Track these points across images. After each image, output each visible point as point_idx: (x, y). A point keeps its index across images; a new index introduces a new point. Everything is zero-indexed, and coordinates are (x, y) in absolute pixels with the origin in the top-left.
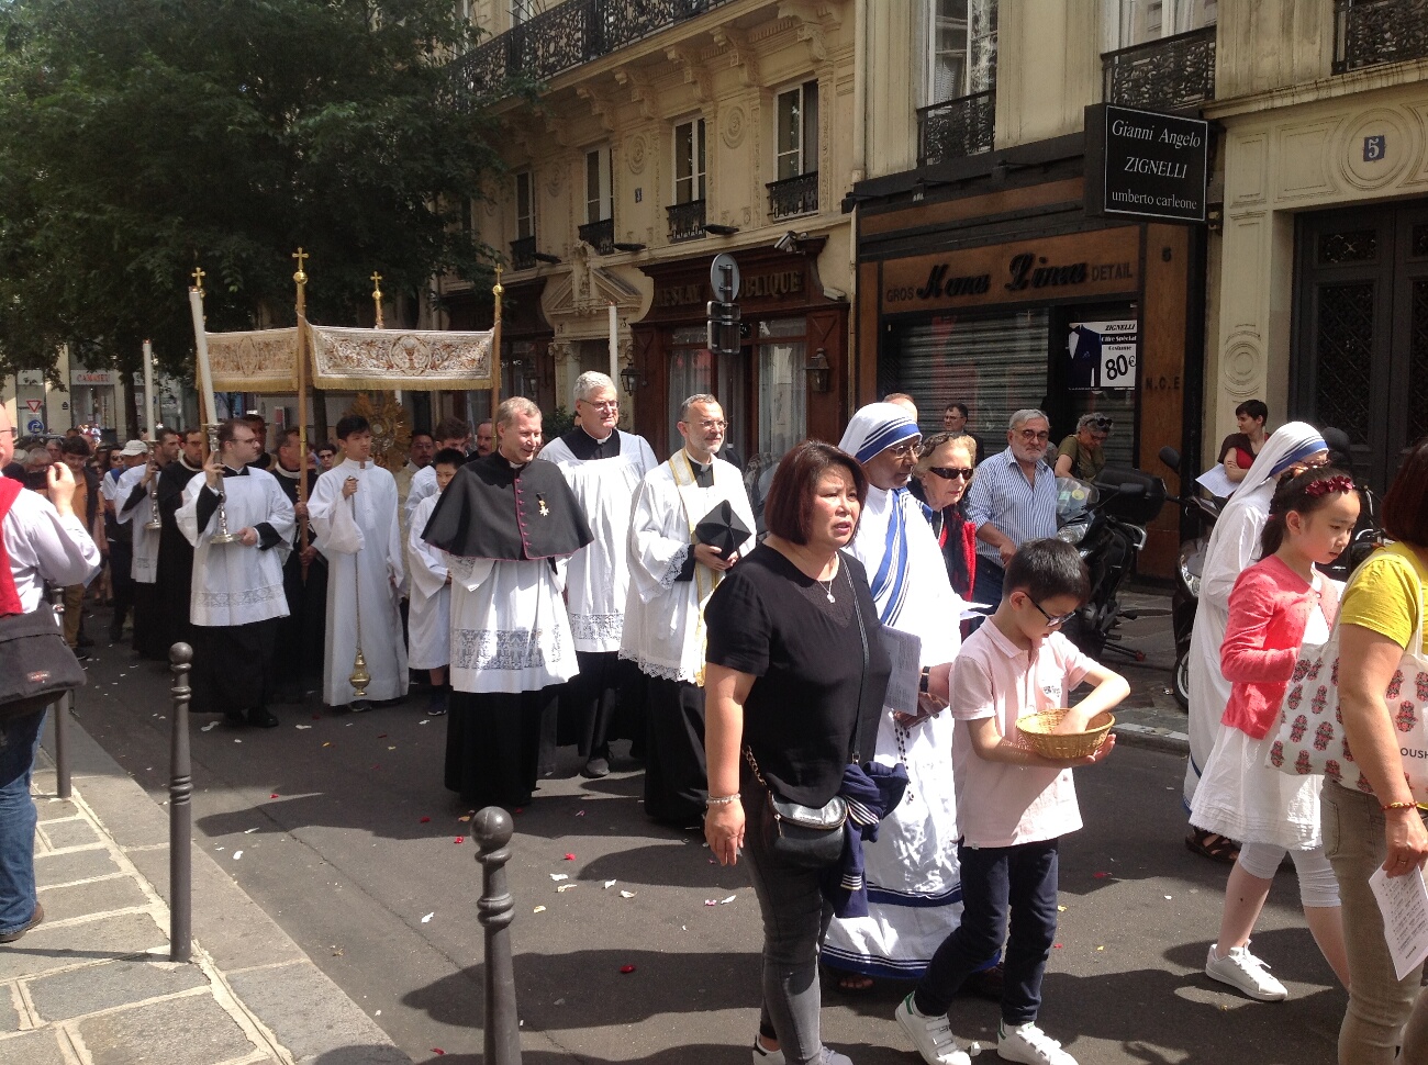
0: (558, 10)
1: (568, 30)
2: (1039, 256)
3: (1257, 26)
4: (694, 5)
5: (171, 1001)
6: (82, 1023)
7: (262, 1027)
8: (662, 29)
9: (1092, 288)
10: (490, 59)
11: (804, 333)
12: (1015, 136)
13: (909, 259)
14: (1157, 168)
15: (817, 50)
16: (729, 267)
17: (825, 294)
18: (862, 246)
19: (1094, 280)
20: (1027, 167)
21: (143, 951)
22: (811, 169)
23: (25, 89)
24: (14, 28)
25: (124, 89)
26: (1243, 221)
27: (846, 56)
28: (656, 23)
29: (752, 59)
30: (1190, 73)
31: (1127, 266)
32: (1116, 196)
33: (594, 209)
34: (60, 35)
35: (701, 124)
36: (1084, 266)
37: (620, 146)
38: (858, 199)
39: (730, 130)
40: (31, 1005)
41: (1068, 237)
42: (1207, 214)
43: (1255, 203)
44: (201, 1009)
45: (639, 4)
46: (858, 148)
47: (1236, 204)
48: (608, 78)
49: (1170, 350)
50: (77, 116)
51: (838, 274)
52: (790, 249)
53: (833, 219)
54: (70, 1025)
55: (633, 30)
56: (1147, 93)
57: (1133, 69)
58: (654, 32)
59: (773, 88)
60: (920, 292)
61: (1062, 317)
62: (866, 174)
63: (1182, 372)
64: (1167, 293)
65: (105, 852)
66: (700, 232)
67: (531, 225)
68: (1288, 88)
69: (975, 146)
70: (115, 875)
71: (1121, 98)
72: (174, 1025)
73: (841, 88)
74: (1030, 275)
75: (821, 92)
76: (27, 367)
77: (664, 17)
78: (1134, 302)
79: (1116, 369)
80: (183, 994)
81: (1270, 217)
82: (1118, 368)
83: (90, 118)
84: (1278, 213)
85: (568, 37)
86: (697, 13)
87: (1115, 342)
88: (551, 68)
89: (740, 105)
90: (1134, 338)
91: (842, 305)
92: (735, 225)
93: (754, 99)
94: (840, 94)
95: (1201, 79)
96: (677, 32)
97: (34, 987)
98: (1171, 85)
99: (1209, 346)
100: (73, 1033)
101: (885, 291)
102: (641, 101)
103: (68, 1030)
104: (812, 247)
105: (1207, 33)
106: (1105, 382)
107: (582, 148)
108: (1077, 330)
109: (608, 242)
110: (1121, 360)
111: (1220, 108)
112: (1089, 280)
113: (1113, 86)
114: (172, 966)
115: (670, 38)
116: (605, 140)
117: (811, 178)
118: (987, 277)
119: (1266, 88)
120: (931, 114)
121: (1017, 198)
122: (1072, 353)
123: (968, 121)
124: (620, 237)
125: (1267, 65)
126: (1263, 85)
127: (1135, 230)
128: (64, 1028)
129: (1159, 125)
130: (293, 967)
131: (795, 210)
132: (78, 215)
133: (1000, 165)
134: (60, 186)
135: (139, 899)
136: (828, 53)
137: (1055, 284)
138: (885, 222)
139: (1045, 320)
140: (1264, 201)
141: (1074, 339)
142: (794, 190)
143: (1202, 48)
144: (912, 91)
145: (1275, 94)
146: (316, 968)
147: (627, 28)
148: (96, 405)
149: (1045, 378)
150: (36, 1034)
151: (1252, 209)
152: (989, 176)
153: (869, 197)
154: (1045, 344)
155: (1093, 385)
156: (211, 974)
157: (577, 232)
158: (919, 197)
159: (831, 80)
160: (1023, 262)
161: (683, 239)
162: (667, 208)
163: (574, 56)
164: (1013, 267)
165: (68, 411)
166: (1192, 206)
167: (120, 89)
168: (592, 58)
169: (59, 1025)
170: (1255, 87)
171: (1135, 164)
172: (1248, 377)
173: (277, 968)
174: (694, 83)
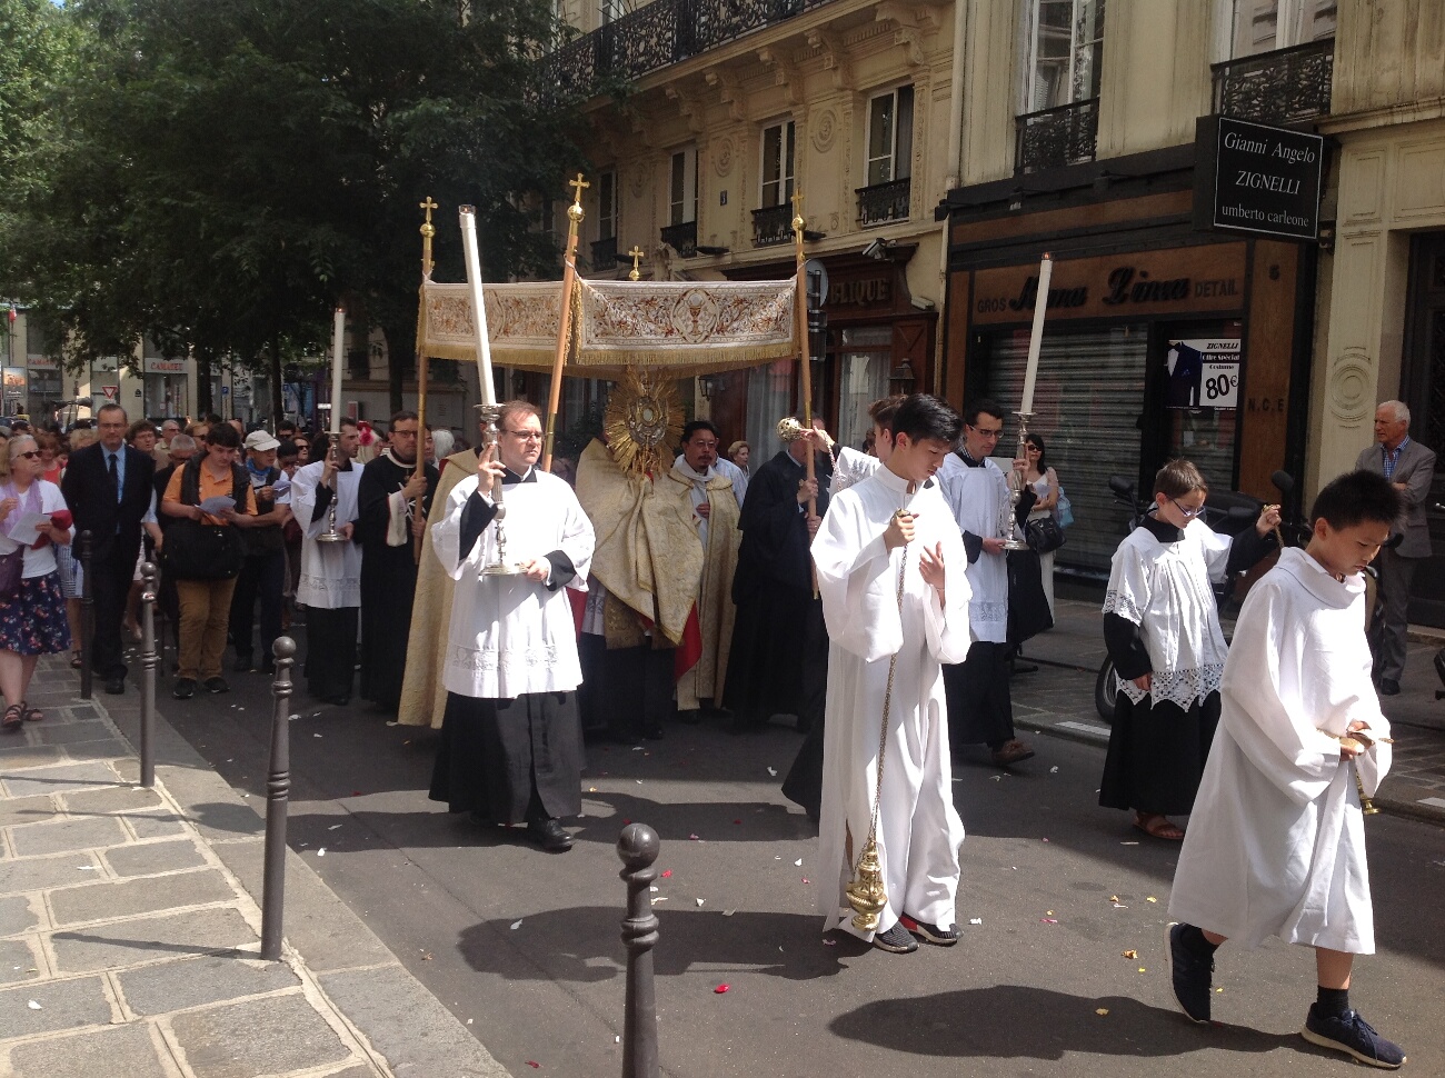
0: (649, 9)
1: (659, 29)
2: (1139, 270)
3: (1378, 40)
4: (789, 6)
5: (263, 1000)
6: (174, 1019)
7: (356, 1032)
8: (754, 31)
9: (1195, 305)
10: (578, 57)
11: (888, 342)
12: (1118, 146)
13: (1002, 270)
14: (1269, 183)
15: (914, 53)
16: (818, 273)
17: (913, 302)
18: (953, 255)
19: (1197, 295)
20: (1131, 178)
21: (232, 948)
22: (903, 175)
23: (117, 75)
24: (108, 14)
25: (216, 77)
26: (1356, 241)
27: (943, 61)
28: (749, 23)
29: (846, 62)
30: (1305, 86)
31: (1232, 282)
32: (1226, 211)
33: (677, 211)
34: (153, 22)
35: (791, 126)
36: (1187, 281)
37: (707, 147)
38: (952, 207)
39: (820, 134)
40: (123, 998)
41: (1171, 252)
42: (1319, 234)
43: (1369, 222)
44: (294, 1010)
45: (733, 5)
46: (953, 154)
47: (1349, 223)
48: (698, 78)
49: (1275, 369)
50: (170, 102)
51: (927, 283)
52: (878, 256)
53: (922, 227)
54: (163, 1020)
55: (725, 31)
56: (1257, 105)
57: (1245, 80)
58: (747, 33)
59: (866, 93)
60: (1013, 304)
61: (1162, 334)
62: (960, 181)
63: (1287, 394)
64: (1273, 311)
65: (190, 844)
66: (786, 237)
67: (613, 226)
68: (1409, 104)
69: (1075, 155)
70: (202, 868)
71: (1230, 110)
72: (267, 1025)
73: (938, 94)
74: (1129, 289)
75: (917, 97)
76: (107, 353)
77: (757, 18)
78: (1238, 320)
79: (1216, 388)
80: (275, 993)
81: (1385, 237)
82: (1219, 387)
83: (183, 106)
84: (1392, 232)
85: (658, 36)
86: (793, 14)
87: (1217, 361)
88: (640, 68)
89: (832, 109)
90: (1237, 358)
91: (930, 314)
92: (822, 230)
93: (847, 102)
94: (937, 100)
95: (1317, 94)
96: (771, 33)
97: (125, 979)
98: (1284, 98)
99: (1316, 366)
100: (165, 1029)
101: (976, 302)
102: (731, 102)
103: (160, 1024)
104: (901, 255)
105: (1325, 45)
106: (1205, 401)
107: (668, 149)
108: (1178, 347)
109: (690, 245)
110: (1223, 380)
111: (1336, 123)
112: (1192, 295)
113: (1223, 97)
114: (263, 964)
115: (764, 40)
116: (693, 142)
117: (903, 185)
118: (1085, 290)
119: (1385, 103)
120: (1030, 121)
121: (1119, 210)
122: (1171, 370)
123: (1069, 130)
124: (704, 240)
125: (1387, 79)
126: (1382, 100)
127: (1241, 246)
128: (156, 1023)
129: (1273, 139)
130: (385, 970)
131: (884, 216)
132: (166, 201)
133: (1103, 175)
134: (148, 172)
135: (227, 894)
136: (926, 58)
137: (1156, 299)
138: (978, 231)
139: (1143, 336)
140: (1379, 220)
141: (1173, 357)
142: (883, 197)
143: (1319, 61)
144: (1012, 97)
145: (1395, 110)
146: (407, 973)
147: (718, 28)
148: (169, 394)
149: (1141, 396)
150: (127, 1027)
151: (1367, 228)
152: (1090, 186)
153: (962, 205)
154: (1142, 360)
155: (1191, 404)
156: (302, 974)
157: (659, 234)
158: (1015, 206)
159: (927, 85)
160: (1122, 276)
161: (767, 244)
162: (752, 212)
163: (664, 55)
164: (1111, 280)
165: (142, 399)
166: (1304, 223)
167: (213, 77)
168: (683, 58)
169: (151, 1019)
170: (1373, 101)
171: (1246, 179)
172: (1356, 401)
173: (369, 970)
174: (786, 85)
